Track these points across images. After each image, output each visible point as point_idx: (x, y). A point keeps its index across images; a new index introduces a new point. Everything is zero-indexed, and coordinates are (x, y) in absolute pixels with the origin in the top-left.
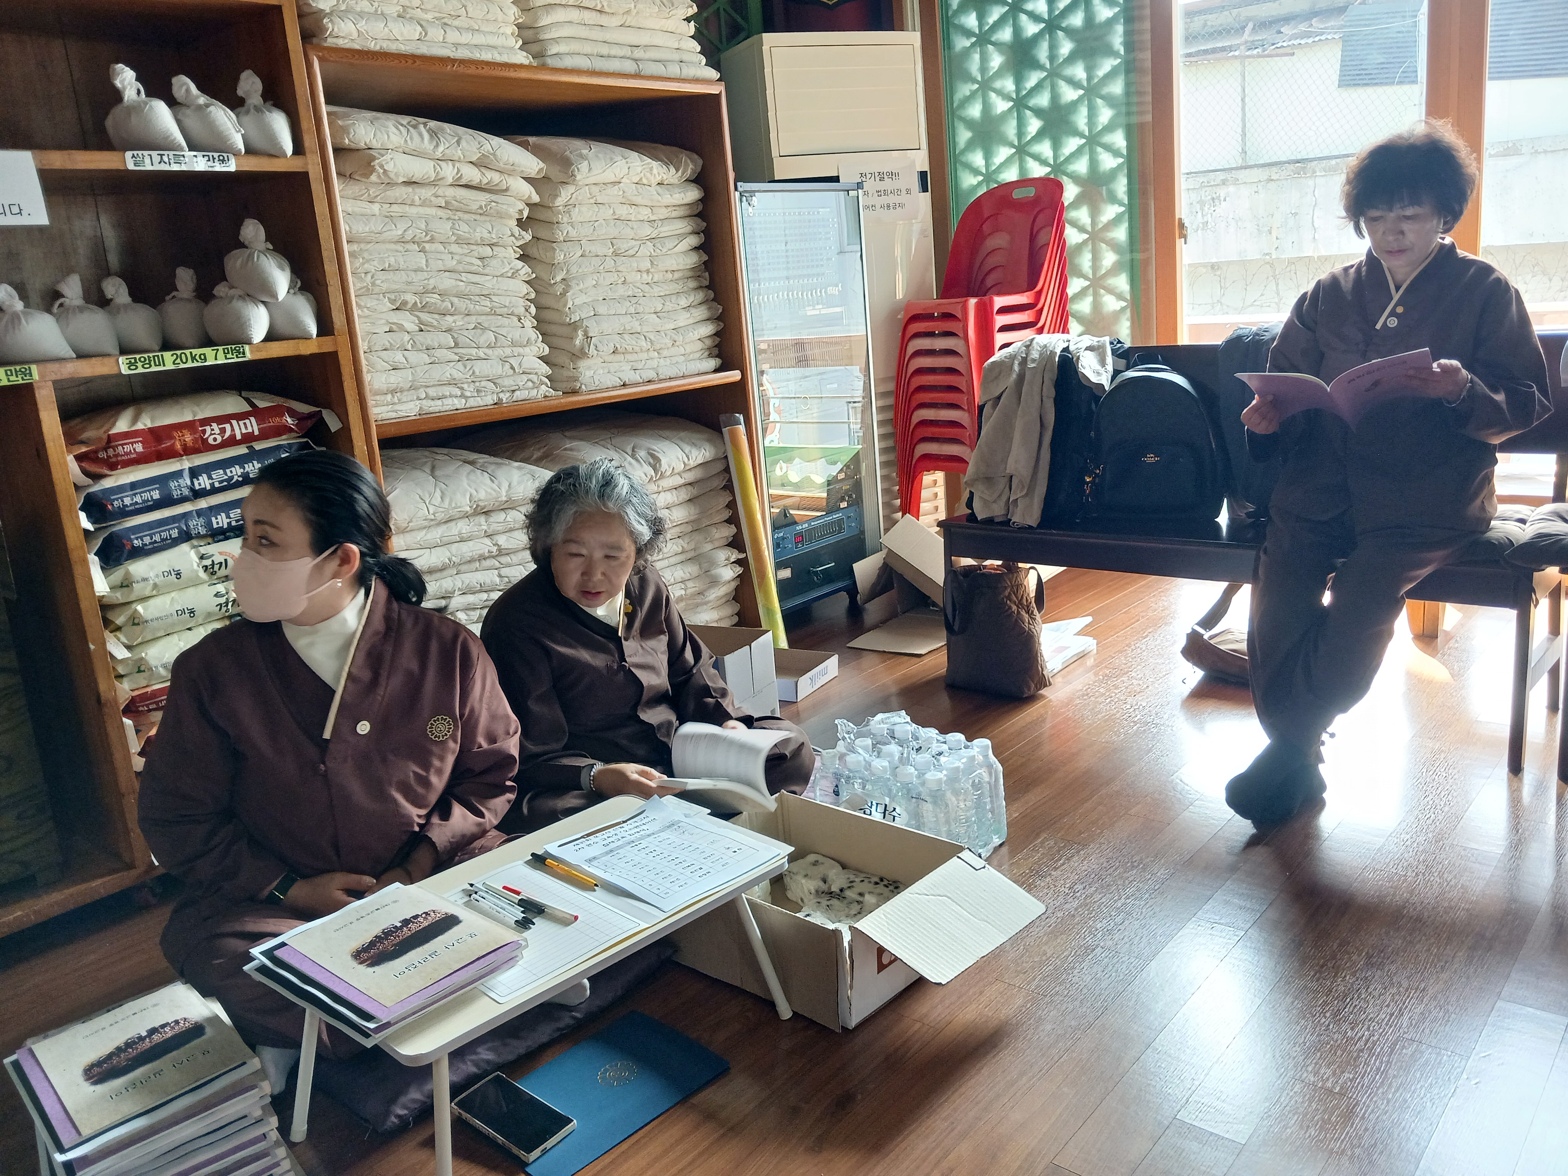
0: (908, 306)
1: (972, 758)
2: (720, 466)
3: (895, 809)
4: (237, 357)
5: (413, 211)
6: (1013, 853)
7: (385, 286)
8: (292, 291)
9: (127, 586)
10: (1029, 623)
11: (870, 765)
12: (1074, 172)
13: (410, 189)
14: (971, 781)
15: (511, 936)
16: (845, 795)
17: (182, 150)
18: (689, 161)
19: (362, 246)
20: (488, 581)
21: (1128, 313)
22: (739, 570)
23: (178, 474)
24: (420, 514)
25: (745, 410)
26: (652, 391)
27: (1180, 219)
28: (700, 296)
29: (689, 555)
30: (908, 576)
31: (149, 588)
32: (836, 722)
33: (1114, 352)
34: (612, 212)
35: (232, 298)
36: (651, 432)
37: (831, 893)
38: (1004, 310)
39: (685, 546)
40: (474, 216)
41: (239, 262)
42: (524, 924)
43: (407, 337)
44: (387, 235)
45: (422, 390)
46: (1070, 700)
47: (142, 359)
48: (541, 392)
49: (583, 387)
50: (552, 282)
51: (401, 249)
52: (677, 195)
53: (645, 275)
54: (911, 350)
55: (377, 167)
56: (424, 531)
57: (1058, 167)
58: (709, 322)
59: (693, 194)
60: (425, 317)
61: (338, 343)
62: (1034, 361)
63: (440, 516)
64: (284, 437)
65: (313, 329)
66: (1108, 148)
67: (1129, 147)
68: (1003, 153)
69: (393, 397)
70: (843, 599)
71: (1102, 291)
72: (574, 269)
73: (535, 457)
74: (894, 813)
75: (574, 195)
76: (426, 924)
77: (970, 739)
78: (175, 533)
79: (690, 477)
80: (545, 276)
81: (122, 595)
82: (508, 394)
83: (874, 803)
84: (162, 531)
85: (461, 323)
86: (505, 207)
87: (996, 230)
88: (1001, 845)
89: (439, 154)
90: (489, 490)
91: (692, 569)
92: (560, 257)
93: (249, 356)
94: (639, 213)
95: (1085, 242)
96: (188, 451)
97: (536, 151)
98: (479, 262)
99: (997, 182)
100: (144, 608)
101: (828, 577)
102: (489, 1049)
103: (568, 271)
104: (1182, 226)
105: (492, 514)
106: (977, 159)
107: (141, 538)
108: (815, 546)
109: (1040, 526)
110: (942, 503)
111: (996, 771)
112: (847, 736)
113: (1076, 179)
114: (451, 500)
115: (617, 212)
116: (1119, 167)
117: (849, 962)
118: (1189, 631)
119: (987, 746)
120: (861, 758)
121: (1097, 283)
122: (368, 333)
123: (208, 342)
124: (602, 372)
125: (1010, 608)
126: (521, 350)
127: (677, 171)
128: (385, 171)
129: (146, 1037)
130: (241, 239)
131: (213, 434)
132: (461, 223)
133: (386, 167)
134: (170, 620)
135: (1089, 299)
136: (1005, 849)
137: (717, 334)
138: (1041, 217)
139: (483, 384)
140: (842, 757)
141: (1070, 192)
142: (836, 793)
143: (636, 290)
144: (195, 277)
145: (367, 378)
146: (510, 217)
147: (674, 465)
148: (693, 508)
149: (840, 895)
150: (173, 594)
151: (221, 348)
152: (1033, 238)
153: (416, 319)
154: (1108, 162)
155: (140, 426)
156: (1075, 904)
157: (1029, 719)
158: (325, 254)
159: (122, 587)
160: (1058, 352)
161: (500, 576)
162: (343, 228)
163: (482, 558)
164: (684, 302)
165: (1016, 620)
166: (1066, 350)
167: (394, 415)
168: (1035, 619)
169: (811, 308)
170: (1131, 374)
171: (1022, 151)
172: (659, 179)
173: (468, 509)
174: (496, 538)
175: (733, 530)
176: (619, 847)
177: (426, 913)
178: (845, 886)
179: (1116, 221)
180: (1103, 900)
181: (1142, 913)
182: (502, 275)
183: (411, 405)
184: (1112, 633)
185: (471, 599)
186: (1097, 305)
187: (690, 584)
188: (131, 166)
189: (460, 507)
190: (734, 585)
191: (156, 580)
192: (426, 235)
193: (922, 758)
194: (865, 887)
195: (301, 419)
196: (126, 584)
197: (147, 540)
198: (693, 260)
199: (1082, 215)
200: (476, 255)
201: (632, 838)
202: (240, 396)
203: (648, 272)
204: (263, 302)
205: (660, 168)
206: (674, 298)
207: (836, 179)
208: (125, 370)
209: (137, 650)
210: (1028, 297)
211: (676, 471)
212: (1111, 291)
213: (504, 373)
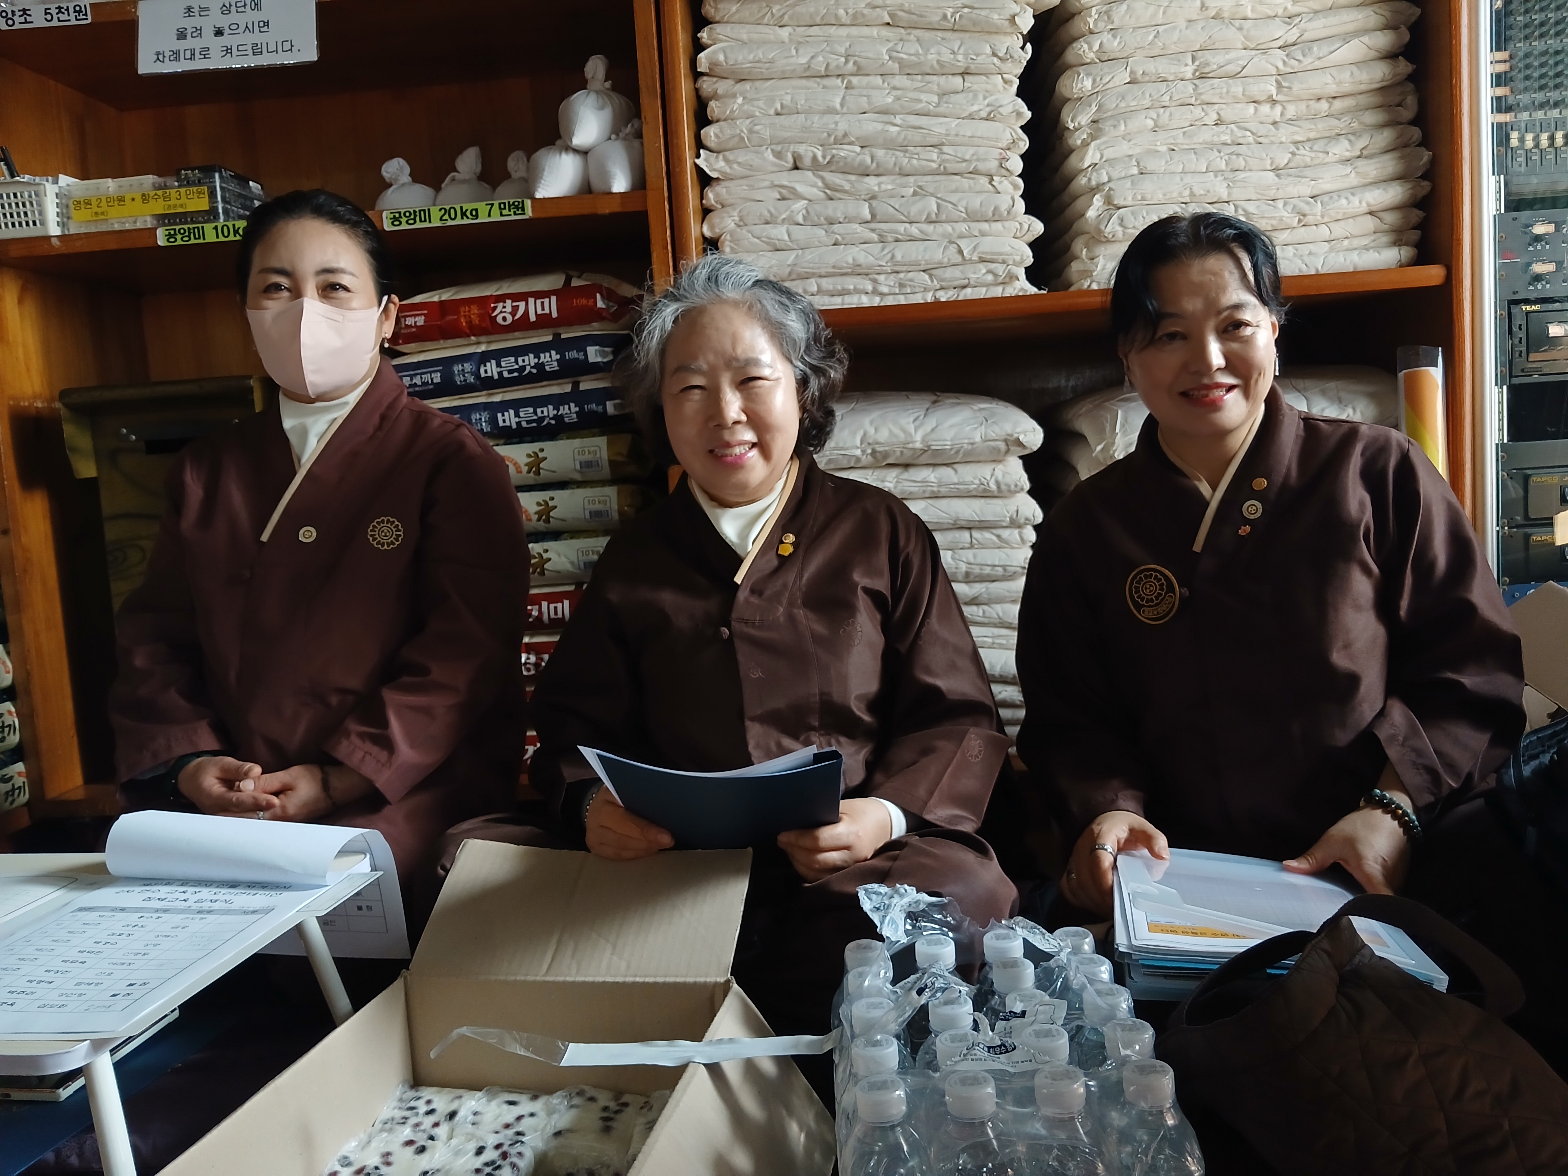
4: (515, 214)
23: (465, 358)
25: (1449, 339)
47: (407, 214)
48: (1010, 289)
58: (1396, 182)
61: (647, 200)
64: (595, 325)
82: (952, 292)
93: (529, 213)
96: (475, 333)
130: (585, 79)
131: (503, 313)
139: (910, 274)
151: (496, 203)
153: (819, 181)
208: (387, 226)
213: (946, 260)
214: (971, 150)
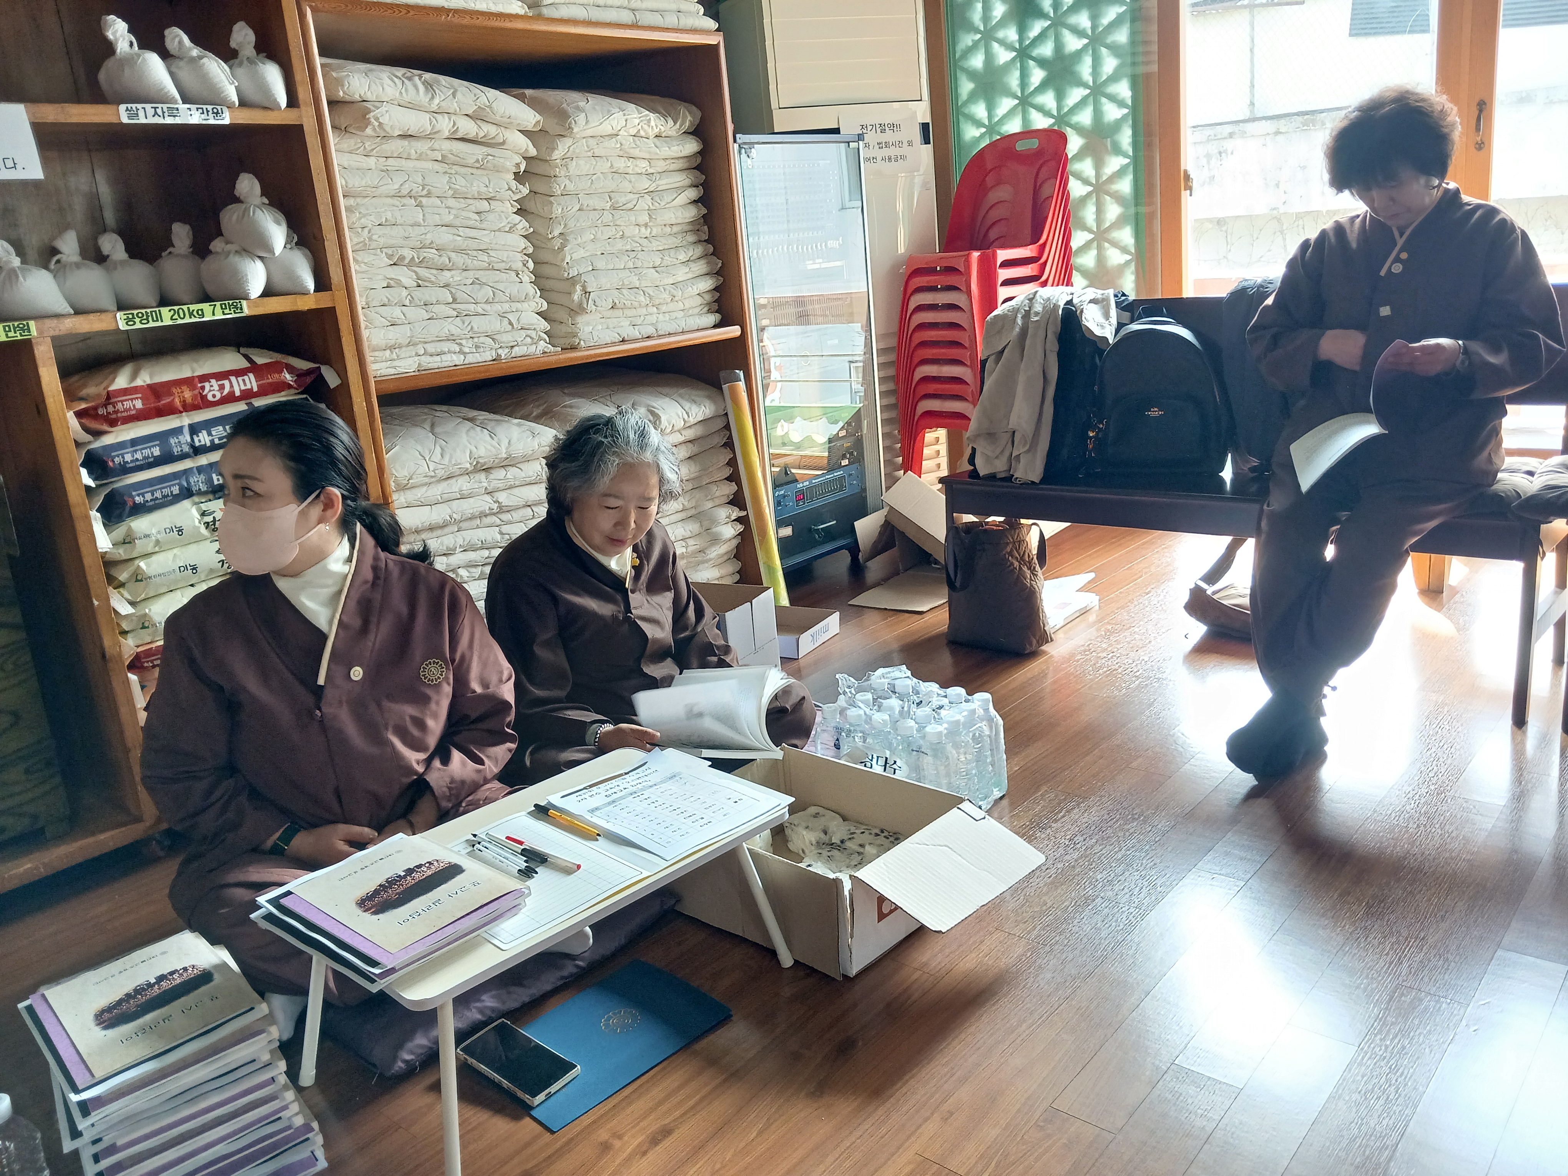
0: (910, 259)
1: (973, 712)
2: (720, 424)
3: (895, 762)
4: (235, 313)
5: (410, 164)
6: (1013, 805)
7: (382, 241)
8: (289, 246)
9: (130, 543)
10: (1031, 579)
11: (871, 719)
12: (1077, 123)
13: (405, 143)
14: (971, 735)
15: (514, 884)
16: (845, 749)
17: (176, 102)
18: (687, 113)
19: (359, 200)
20: (489, 539)
21: (1133, 267)
22: (740, 528)
23: (178, 431)
24: (420, 471)
25: (745, 366)
26: (652, 346)
27: (1186, 171)
28: (699, 250)
29: (690, 513)
30: (911, 534)
31: (152, 544)
32: (837, 676)
33: (1118, 304)
34: (609, 165)
35: (228, 254)
36: (651, 389)
37: (832, 844)
38: (1007, 264)
39: (686, 503)
40: (470, 170)
41: (235, 217)
42: (527, 873)
43: (405, 293)
44: (383, 190)
45: (420, 346)
46: (1072, 655)
47: (140, 315)
48: (539, 348)
49: (582, 342)
50: (550, 236)
51: (398, 203)
52: (676, 148)
53: (643, 229)
54: (912, 305)
55: (372, 120)
56: (425, 488)
57: (1062, 118)
58: (708, 277)
59: (692, 146)
60: (423, 272)
61: (335, 299)
62: (1037, 314)
63: (440, 473)
64: (283, 393)
65: (311, 285)
66: (1112, 98)
67: (1134, 98)
68: (1006, 104)
69: (392, 353)
70: (845, 558)
71: (1106, 245)
72: (571, 224)
73: (534, 414)
74: (895, 766)
75: (571, 149)
76: (429, 873)
77: (970, 693)
78: (176, 490)
79: (690, 434)
80: (541, 230)
81: (125, 551)
82: (507, 350)
83: (875, 756)
84: (164, 488)
85: (459, 279)
86: (502, 160)
87: (999, 183)
88: (1001, 798)
89: (434, 107)
90: (489, 447)
91: (693, 527)
92: (557, 211)
93: (246, 312)
94: (636, 166)
95: (1089, 194)
96: (188, 408)
97: (533, 104)
98: (476, 217)
99: (999, 133)
100: (148, 565)
101: (829, 535)
102: (493, 997)
103: (565, 225)
104: (1187, 177)
105: (492, 471)
106: (980, 110)
107: (143, 495)
108: (817, 503)
109: (1042, 481)
110: (944, 461)
111: (997, 724)
112: (847, 690)
113: (1079, 130)
114: (451, 457)
115: (615, 165)
116: (1124, 118)
117: (849, 911)
118: (1193, 586)
119: (987, 700)
120: (862, 712)
121: (1101, 236)
122: (366, 289)
123: (206, 298)
124: (600, 327)
125: (1012, 564)
126: (519, 305)
127: (675, 123)
128: (380, 124)
129: (155, 983)
130: (237, 193)
131: (212, 390)
132: (456, 176)
133: (381, 120)
134: (172, 577)
135: (1093, 253)
136: (1005, 802)
137: (716, 289)
138: (1044, 170)
139: (482, 339)
140: (842, 711)
141: (1074, 144)
142: (837, 746)
143: (635, 245)
144: (191, 233)
145: (365, 333)
146: (508, 171)
147: (674, 422)
148: (693, 466)
149: (840, 846)
150: (175, 551)
151: (218, 304)
152: (1036, 191)
153: (413, 274)
154: (1112, 113)
155: (139, 382)
156: (1076, 855)
157: (1029, 675)
158: (321, 208)
159: (124, 543)
160: (1062, 304)
161: (501, 533)
162: (339, 182)
163: (483, 515)
164: (682, 256)
165: (1018, 575)
166: (1070, 302)
167: (392, 371)
168: (1036, 575)
169: (811, 262)
170: (1135, 327)
171: (1025, 102)
172: (656, 131)
173: (468, 466)
174: (496, 495)
175: (734, 487)
176: (622, 798)
177: (430, 863)
178: (846, 838)
179: (1119, 174)
180: (1104, 851)
181: (1142, 864)
182: (499, 230)
183: (410, 361)
184: (1115, 589)
185: (472, 556)
186: (1101, 259)
187: (691, 542)
188: (125, 120)
189: (460, 464)
190: (735, 543)
191: (159, 536)
192: (422, 190)
193: (923, 712)
194: (866, 838)
195: (300, 375)
196: (128, 541)
197: (148, 497)
198: (692, 213)
199: (1086, 167)
200: (474, 209)
201: (634, 789)
202: (239, 352)
203: (646, 225)
204: (259, 257)
205: (658, 121)
206: (672, 252)
207: (836, 131)
208: (123, 326)
209: (139, 607)
210: (1031, 250)
211: (676, 428)
212: (1115, 244)
213: (503, 329)
214: (506, 254)
